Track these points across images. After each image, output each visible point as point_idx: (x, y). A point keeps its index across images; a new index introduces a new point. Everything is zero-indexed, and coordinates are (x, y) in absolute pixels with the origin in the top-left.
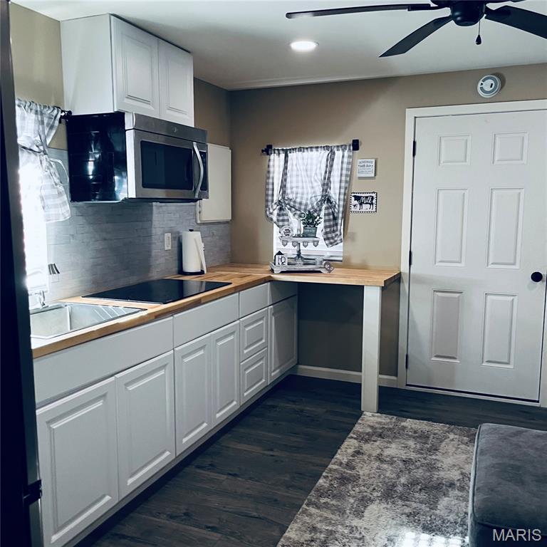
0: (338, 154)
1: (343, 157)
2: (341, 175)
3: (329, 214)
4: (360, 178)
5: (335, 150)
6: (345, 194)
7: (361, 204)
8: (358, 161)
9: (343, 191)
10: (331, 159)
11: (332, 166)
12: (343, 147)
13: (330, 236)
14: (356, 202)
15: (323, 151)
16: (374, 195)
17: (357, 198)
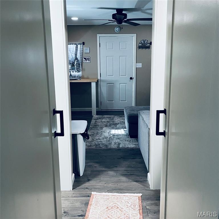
0: (79, 46)
1: (80, 47)
2: (80, 52)
3: (77, 63)
4: (85, 53)
5: (78, 45)
6: (82, 57)
7: (86, 60)
8: (85, 48)
9: (81, 56)
10: (77, 47)
11: (77, 49)
12: (80, 44)
13: (78, 69)
14: (85, 60)
15: (74, 45)
16: (89, 58)
17: (85, 59)
